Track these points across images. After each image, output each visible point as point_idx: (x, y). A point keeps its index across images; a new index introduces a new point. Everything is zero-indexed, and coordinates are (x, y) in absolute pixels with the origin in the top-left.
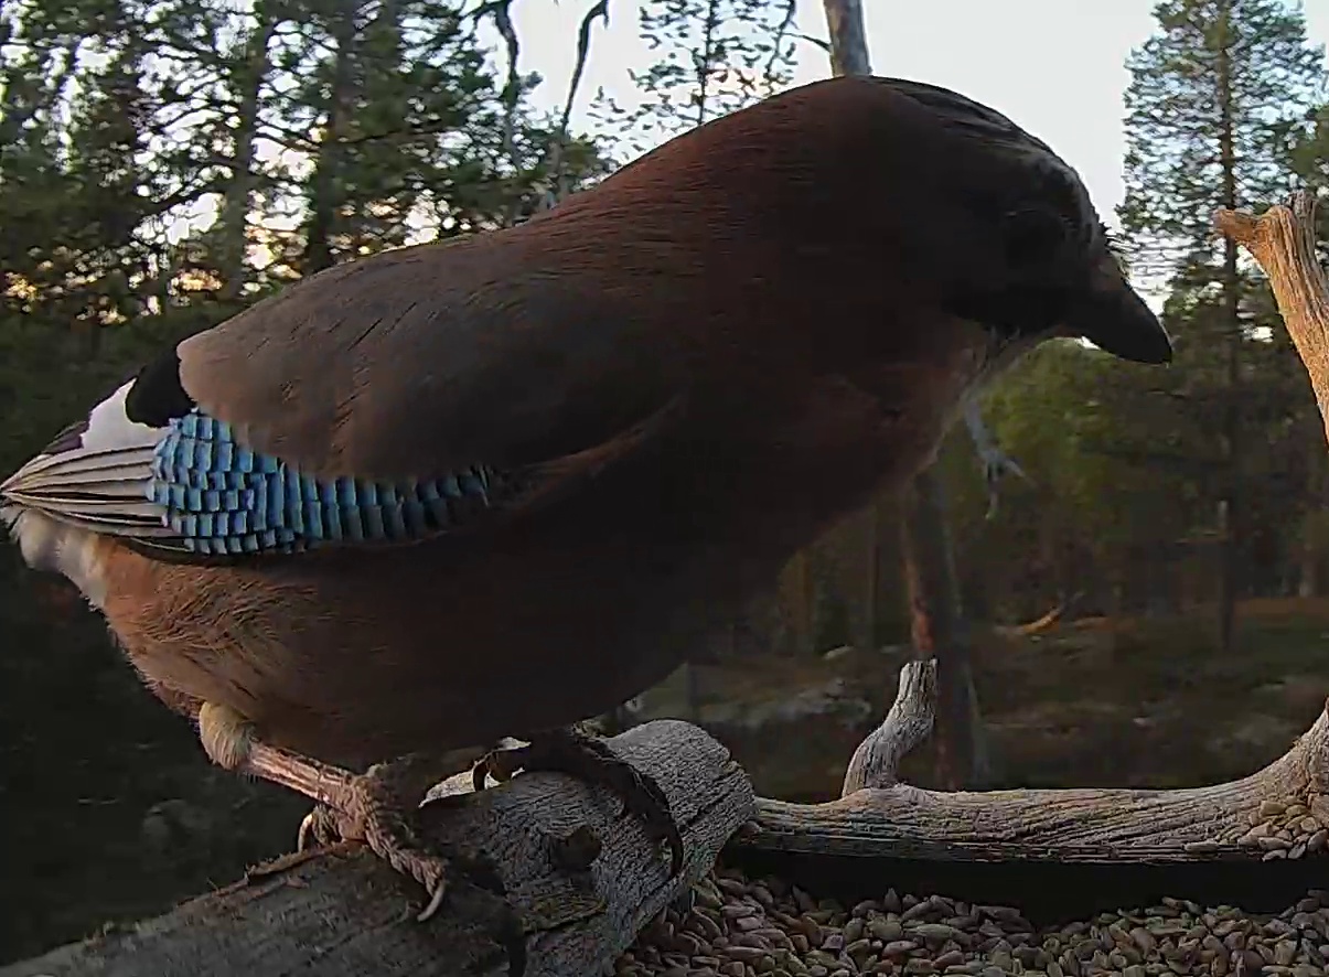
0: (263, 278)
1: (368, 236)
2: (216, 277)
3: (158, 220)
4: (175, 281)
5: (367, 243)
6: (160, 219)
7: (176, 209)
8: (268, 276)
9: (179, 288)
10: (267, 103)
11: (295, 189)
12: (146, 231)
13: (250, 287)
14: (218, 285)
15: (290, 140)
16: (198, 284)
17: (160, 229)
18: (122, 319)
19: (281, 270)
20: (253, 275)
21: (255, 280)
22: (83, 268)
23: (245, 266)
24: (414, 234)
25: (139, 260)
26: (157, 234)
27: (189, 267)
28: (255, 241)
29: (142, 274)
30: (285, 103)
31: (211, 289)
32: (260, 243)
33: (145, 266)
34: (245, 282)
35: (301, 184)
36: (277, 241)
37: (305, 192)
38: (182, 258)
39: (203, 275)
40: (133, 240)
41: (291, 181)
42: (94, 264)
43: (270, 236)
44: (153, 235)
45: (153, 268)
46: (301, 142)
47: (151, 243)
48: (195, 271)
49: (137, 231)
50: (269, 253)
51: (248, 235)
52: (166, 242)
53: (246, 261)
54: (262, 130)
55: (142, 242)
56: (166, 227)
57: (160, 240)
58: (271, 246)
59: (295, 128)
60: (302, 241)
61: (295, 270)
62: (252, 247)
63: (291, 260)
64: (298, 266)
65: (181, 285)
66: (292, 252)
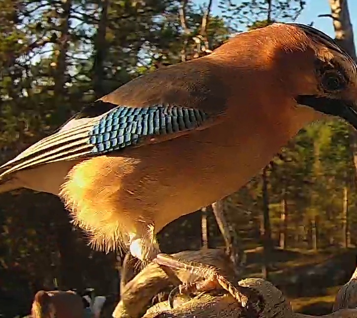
0: (74, 81)
1: (120, 61)
2: (53, 80)
4: (35, 82)
5: (120, 65)
6: (28, 54)
7: (35, 50)
8: (76, 80)
9: (37, 85)
10: (75, 1)
11: (88, 41)
12: (21, 59)
13: (68, 84)
14: (53, 83)
15: (86, 18)
16: (44, 83)
17: (28, 58)
18: (11, 99)
19: (81, 77)
20: (70, 79)
21: (70, 81)
23: (66, 75)
24: (142, 61)
25: (18, 72)
26: (27, 60)
27: (40, 75)
29: (20, 79)
31: (50, 85)
32: (72, 65)
33: (21, 75)
34: (66, 82)
35: (91, 38)
36: (82, 64)
37: (93, 42)
38: (39, 71)
39: (47, 79)
40: (16, 63)
41: (86, 37)
43: (77, 62)
44: (24, 61)
45: (25, 75)
46: (90, 20)
47: (24, 65)
48: (43, 77)
49: (18, 59)
50: (76, 69)
51: (67, 61)
52: (30, 64)
53: (66, 73)
55: (20, 64)
56: (31, 58)
57: (28, 63)
58: (77, 66)
59: (88, 13)
60: (91, 63)
61: (88, 77)
62: (69, 67)
63: (86, 72)
65: (37, 83)
66: (87, 69)
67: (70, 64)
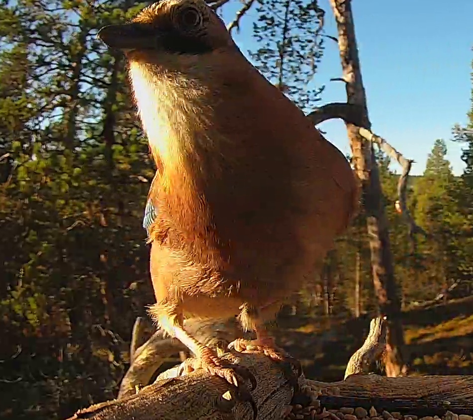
0: (83, 145)
2: (62, 145)
3: (36, 119)
4: (44, 147)
6: (37, 118)
7: (45, 114)
8: (86, 143)
9: (46, 150)
10: (85, 65)
11: (98, 105)
12: (31, 124)
13: (77, 149)
14: (63, 148)
15: (96, 82)
16: (54, 148)
17: (37, 122)
19: (91, 142)
20: (79, 143)
21: (79, 146)
23: (75, 139)
25: (27, 137)
26: (36, 124)
27: (50, 140)
29: (29, 143)
30: (93, 66)
31: (59, 150)
32: (82, 129)
33: (30, 139)
34: (75, 147)
35: (100, 102)
36: (92, 128)
37: (103, 106)
38: (47, 136)
39: (56, 144)
40: (25, 128)
41: (96, 101)
43: (86, 126)
45: (34, 140)
46: (100, 84)
47: (33, 129)
48: (53, 142)
49: (27, 124)
50: (86, 133)
51: (77, 125)
52: (39, 129)
53: (75, 137)
54: (83, 78)
55: (29, 129)
56: (40, 122)
57: (37, 127)
58: (87, 131)
59: (98, 77)
60: (101, 128)
61: (97, 141)
62: (78, 131)
63: (96, 137)
64: (99, 139)
65: (46, 148)
66: (96, 133)
67: (80, 129)
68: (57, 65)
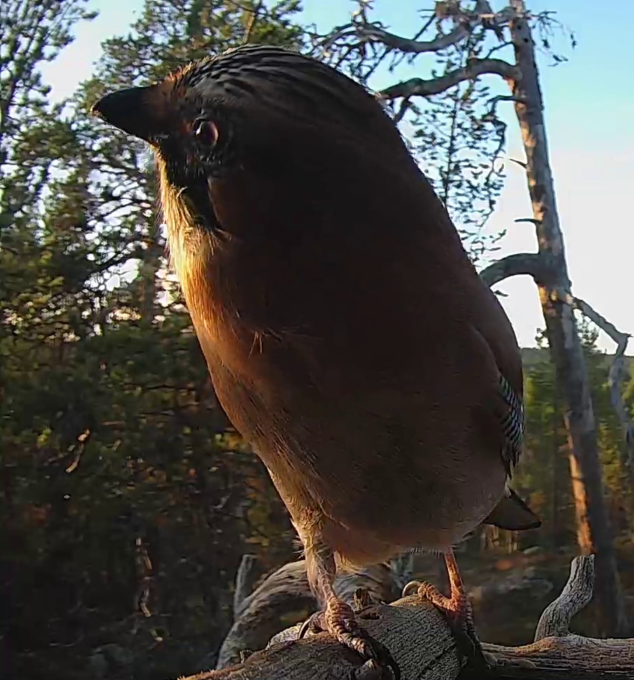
0: (167, 312)
2: (137, 312)
3: (100, 276)
4: (111, 315)
6: (102, 275)
7: (112, 268)
8: (170, 311)
9: (114, 319)
12: (93, 283)
13: (160, 318)
14: (138, 317)
16: (126, 316)
17: (102, 281)
18: (78, 338)
19: (178, 307)
20: (161, 310)
21: (162, 314)
22: (53, 306)
23: (155, 305)
25: (88, 301)
26: (100, 284)
27: (120, 305)
28: (161, 289)
29: (90, 310)
31: (133, 319)
32: (165, 290)
33: (92, 305)
34: (156, 315)
38: (116, 300)
39: (129, 310)
40: (84, 288)
42: (59, 304)
43: (171, 286)
44: (97, 285)
45: (97, 306)
47: (96, 290)
48: (124, 308)
49: (87, 283)
50: (170, 296)
51: (157, 285)
52: (105, 289)
53: (156, 301)
55: (90, 290)
56: (105, 280)
57: (102, 288)
58: (172, 292)
62: (160, 293)
65: (115, 316)
68: (130, 199)
